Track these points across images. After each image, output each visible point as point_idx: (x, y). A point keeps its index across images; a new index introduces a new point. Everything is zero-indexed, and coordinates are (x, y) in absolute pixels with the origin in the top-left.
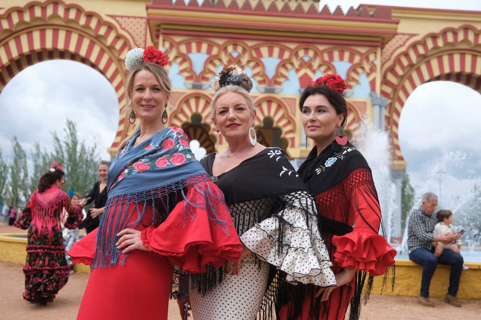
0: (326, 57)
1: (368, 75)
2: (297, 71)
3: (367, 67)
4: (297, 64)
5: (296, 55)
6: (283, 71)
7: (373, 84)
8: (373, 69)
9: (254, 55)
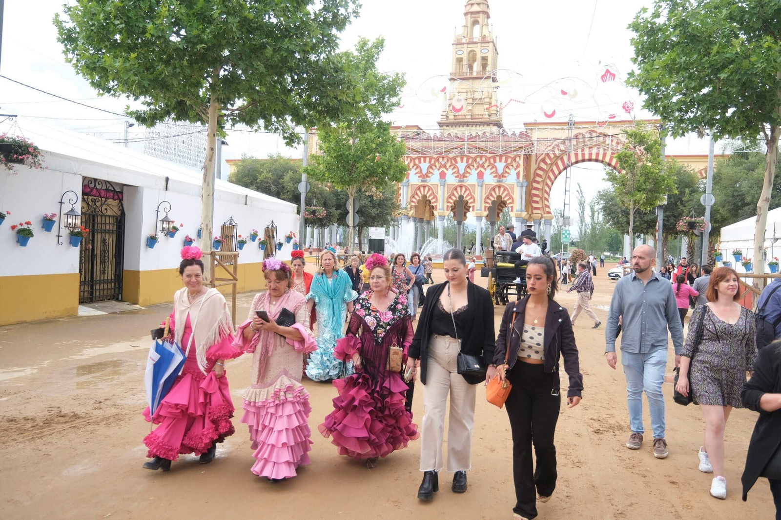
0: (492, 161)
1: (515, 169)
2: (476, 169)
3: (515, 165)
4: (475, 165)
5: (476, 160)
6: (468, 170)
7: (518, 174)
8: (518, 167)
9: (454, 162)
